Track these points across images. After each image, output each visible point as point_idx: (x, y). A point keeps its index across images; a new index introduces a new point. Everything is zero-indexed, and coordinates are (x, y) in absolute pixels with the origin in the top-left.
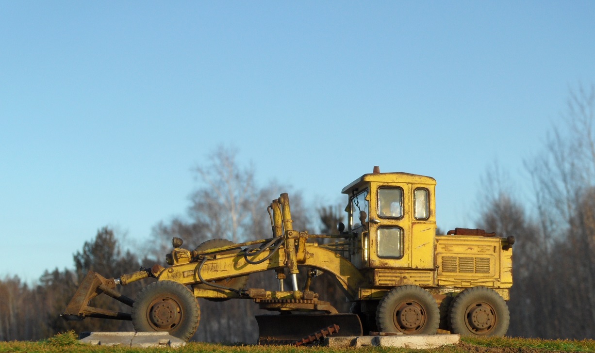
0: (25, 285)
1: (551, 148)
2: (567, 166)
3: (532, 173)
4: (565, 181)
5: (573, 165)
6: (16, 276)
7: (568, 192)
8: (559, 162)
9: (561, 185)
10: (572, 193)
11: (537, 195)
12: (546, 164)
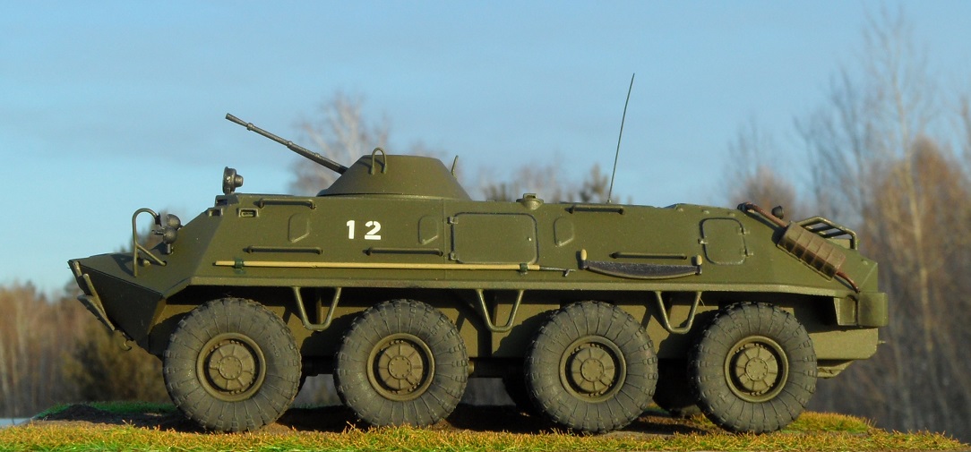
0: (43, 297)
1: (836, 100)
2: (860, 129)
3: (807, 138)
4: (857, 151)
5: (868, 127)
6: (29, 283)
7: (861, 168)
9: (850, 157)
10: (867, 170)
11: (814, 171)
12: (829, 124)
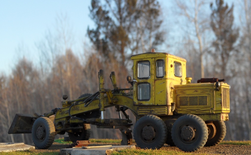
1: (47, 38)
2: (53, 46)
3: (38, 48)
4: (52, 52)
5: (56, 46)
7: (53, 57)
8: (50, 44)
9: (50, 54)
10: (55, 57)
11: (40, 57)
12: (44, 45)
